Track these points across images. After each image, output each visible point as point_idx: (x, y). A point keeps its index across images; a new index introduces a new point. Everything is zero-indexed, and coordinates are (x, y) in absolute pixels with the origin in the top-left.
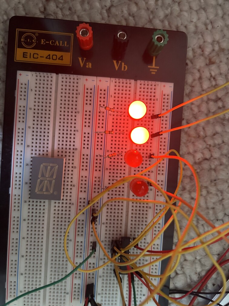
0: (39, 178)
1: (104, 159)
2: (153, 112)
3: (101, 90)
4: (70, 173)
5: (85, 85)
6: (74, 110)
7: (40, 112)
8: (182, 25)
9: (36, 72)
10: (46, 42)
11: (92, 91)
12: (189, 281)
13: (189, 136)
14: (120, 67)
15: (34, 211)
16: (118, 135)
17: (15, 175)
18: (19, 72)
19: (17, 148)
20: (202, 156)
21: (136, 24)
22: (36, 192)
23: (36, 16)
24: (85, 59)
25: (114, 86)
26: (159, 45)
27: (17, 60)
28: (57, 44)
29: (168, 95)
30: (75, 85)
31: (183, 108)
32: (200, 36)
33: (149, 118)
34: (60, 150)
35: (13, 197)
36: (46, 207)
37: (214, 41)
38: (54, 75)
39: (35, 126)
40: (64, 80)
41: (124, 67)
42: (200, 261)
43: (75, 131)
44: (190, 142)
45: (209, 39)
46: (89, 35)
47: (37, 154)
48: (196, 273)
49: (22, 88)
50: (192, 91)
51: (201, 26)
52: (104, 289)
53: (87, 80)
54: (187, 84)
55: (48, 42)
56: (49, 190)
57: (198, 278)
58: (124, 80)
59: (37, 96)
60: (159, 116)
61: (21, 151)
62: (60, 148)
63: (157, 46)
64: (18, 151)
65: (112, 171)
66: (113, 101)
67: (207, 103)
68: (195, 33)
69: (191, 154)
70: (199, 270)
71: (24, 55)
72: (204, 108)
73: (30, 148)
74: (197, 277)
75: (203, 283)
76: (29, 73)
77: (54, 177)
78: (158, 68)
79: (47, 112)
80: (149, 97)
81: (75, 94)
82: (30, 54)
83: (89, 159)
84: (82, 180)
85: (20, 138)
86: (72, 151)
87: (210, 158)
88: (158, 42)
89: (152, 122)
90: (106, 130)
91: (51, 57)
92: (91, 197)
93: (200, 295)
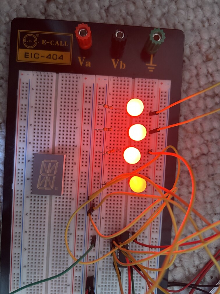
0: (41, 174)
1: (103, 155)
2: (151, 109)
3: (100, 88)
4: (70, 168)
5: (84, 83)
6: (74, 108)
7: (41, 110)
8: (179, 23)
9: (36, 72)
10: (47, 43)
11: (91, 89)
12: (187, 273)
13: (187, 131)
14: (118, 66)
15: (36, 206)
16: (116, 132)
17: (17, 171)
18: (20, 72)
19: (19, 145)
20: (200, 151)
21: (134, 23)
22: (37, 187)
23: (37, 17)
24: (84, 58)
25: (112, 84)
26: (156, 44)
27: (19, 60)
28: (57, 45)
29: (165, 93)
30: (75, 83)
31: (181, 104)
32: (197, 34)
33: (147, 115)
34: (61, 147)
35: (16, 193)
36: (48, 202)
37: (210, 38)
38: (54, 74)
39: (37, 124)
40: (64, 79)
41: (123, 65)
42: (198, 254)
43: (74, 128)
44: (188, 137)
45: (206, 36)
46: (88, 35)
47: (39, 151)
48: (194, 266)
49: (23, 87)
50: (189, 88)
51: (198, 24)
52: (104, 281)
53: (86, 78)
54: (184, 81)
55: (49, 43)
56: (50, 186)
57: (196, 271)
58: (123, 78)
59: (38, 95)
60: (157, 113)
61: (23, 148)
62: (61, 145)
63: (154, 44)
64: (20, 148)
65: (111, 167)
66: (112, 98)
67: (204, 99)
68: (192, 30)
69: (189, 149)
70: (197, 262)
71: (26, 55)
72: (201, 104)
73: (32, 145)
74: (196, 269)
75: (201, 275)
76: (30, 73)
77: (55, 173)
78: (156, 65)
79: (48, 110)
80: (147, 95)
81: (74, 92)
82: (32, 54)
83: (88, 155)
84: (82, 176)
85: (22, 136)
86: (72, 147)
87: (207, 153)
88: (155, 41)
89: (150, 118)
90: (105, 127)
91: (51, 57)
92: (90, 193)
93: (198, 287)
